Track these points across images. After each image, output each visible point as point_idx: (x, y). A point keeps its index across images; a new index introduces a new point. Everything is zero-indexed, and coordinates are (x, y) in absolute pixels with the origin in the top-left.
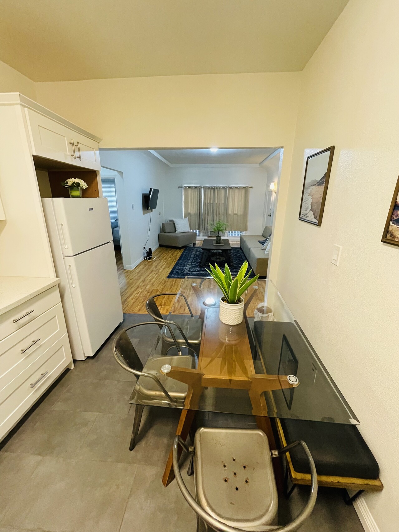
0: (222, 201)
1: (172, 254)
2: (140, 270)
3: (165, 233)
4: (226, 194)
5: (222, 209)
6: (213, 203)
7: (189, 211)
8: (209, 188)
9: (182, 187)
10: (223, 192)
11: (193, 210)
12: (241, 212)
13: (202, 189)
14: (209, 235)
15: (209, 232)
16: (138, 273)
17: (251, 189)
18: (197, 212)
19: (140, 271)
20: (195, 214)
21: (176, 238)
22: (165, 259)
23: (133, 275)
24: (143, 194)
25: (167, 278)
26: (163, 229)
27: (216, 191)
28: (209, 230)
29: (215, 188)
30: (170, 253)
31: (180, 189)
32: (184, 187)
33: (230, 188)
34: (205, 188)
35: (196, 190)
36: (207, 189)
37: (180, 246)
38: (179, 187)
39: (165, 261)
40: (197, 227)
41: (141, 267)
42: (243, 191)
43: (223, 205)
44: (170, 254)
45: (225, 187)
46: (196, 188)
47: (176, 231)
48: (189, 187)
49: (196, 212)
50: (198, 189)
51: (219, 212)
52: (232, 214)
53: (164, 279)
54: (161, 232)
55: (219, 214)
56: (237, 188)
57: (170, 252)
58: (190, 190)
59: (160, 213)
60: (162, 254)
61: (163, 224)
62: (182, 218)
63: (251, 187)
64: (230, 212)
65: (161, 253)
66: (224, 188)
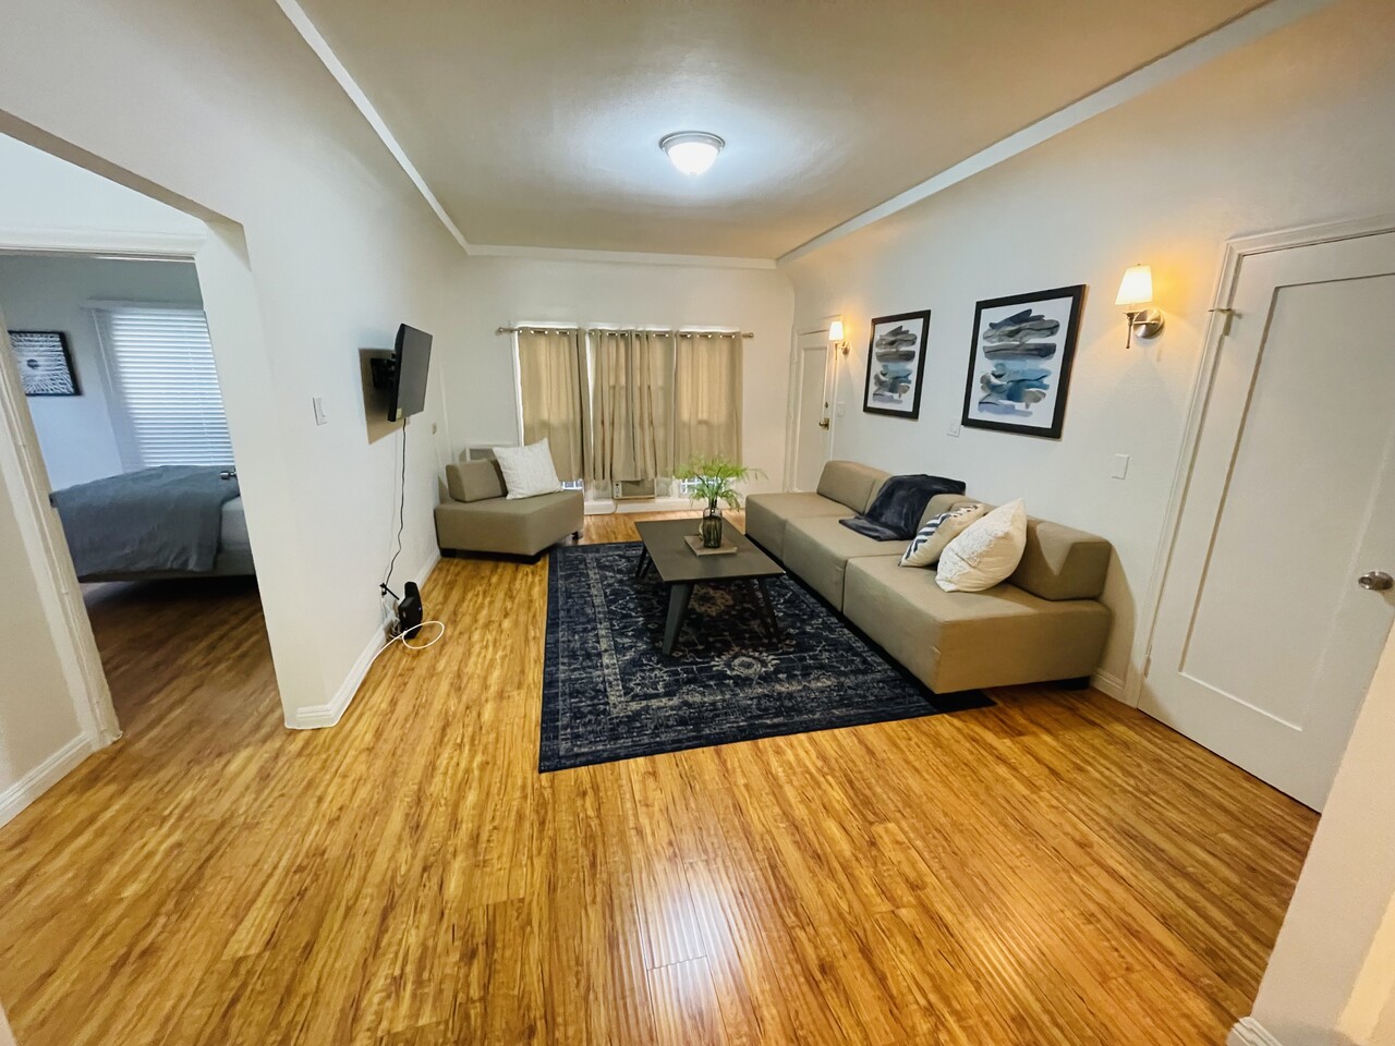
0: (657, 380)
1: (510, 595)
2: (376, 722)
3: (465, 502)
4: (671, 358)
5: (658, 411)
6: (628, 388)
7: (545, 415)
8: (612, 335)
9: (512, 331)
10: (657, 350)
11: (556, 409)
12: (720, 416)
13: (587, 338)
14: (620, 496)
15: (620, 486)
16: (369, 750)
17: (745, 342)
18: (571, 416)
19: (378, 734)
20: (565, 427)
21: (514, 523)
22: (487, 625)
23: (345, 776)
24: (364, 353)
25: (541, 772)
26: (451, 488)
27: (636, 344)
28: (620, 476)
29: (634, 336)
30: (498, 584)
31: (505, 335)
32: (521, 328)
33: (684, 336)
34: (599, 336)
35: (566, 343)
36: (605, 340)
37: (532, 552)
38: (500, 331)
39: (490, 637)
40: (575, 470)
41: (379, 699)
42: (724, 346)
43: (660, 394)
44: (501, 595)
45: (667, 332)
46: (563, 333)
47: (505, 493)
48: (540, 332)
49: (568, 416)
50: (575, 338)
51: (650, 415)
52: (694, 423)
53: (525, 778)
54: (442, 500)
55: (651, 423)
56: (704, 336)
57: (494, 580)
58: (542, 342)
59: (435, 427)
60: (463, 599)
61: (449, 469)
62: (519, 444)
63: (750, 336)
64: (685, 416)
65: (455, 595)
66: (661, 335)
